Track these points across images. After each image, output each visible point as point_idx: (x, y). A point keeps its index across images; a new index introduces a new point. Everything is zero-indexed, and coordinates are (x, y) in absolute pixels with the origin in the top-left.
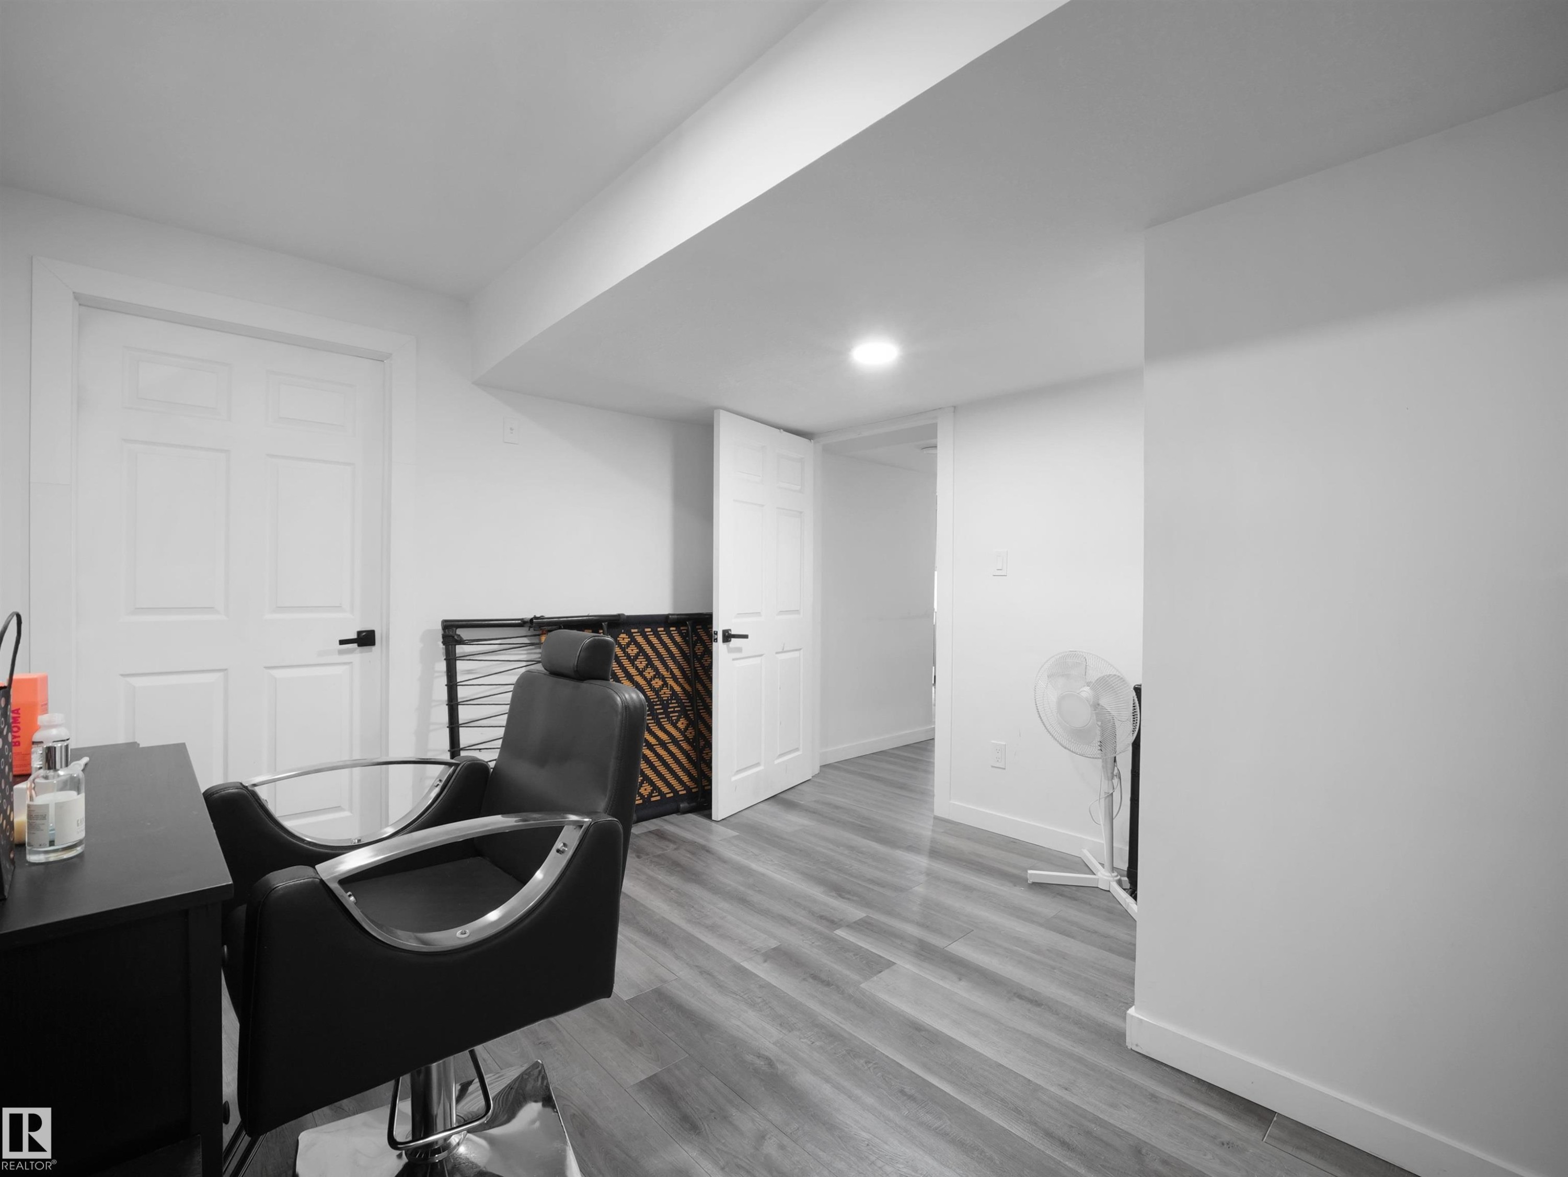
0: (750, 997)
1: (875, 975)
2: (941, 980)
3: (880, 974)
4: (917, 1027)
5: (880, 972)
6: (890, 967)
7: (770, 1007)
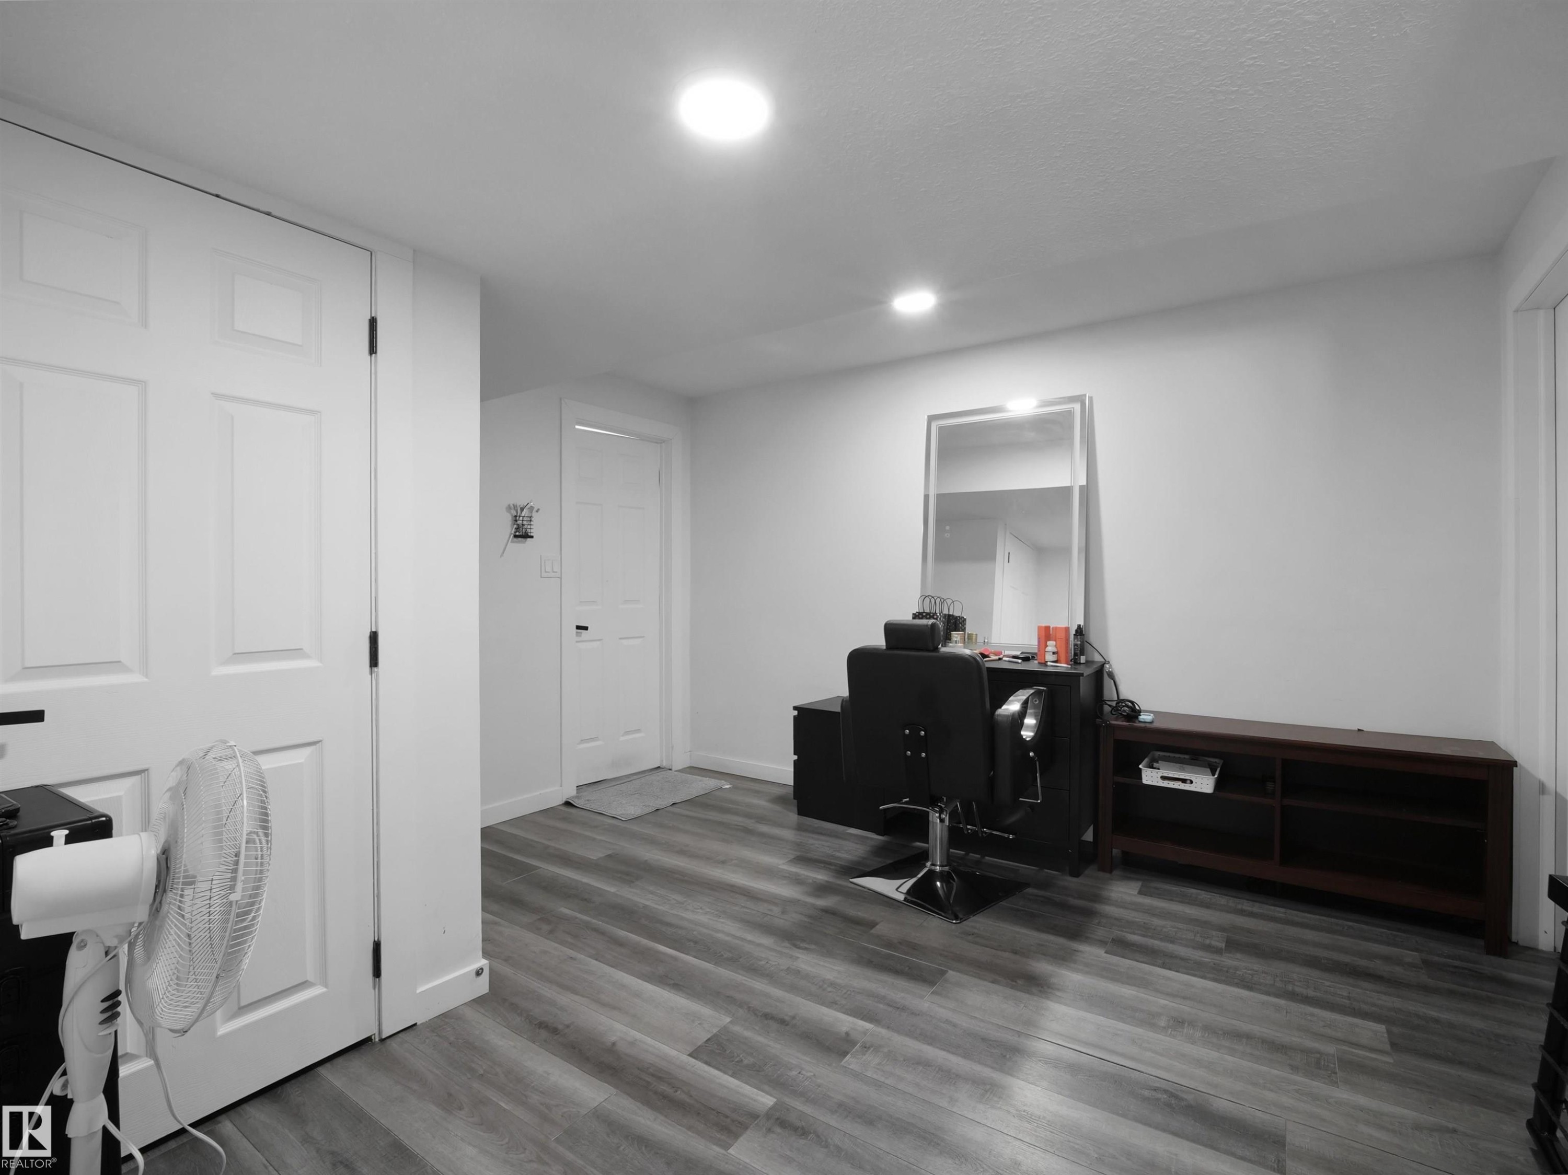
0: (840, 991)
1: (715, 1035)
2: (636, 1040)
3: (709, 1036)
4: (676, 986)
5: (709, 1040)
6: (696, 1049)
7: (816, 985)
